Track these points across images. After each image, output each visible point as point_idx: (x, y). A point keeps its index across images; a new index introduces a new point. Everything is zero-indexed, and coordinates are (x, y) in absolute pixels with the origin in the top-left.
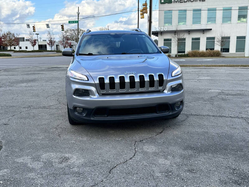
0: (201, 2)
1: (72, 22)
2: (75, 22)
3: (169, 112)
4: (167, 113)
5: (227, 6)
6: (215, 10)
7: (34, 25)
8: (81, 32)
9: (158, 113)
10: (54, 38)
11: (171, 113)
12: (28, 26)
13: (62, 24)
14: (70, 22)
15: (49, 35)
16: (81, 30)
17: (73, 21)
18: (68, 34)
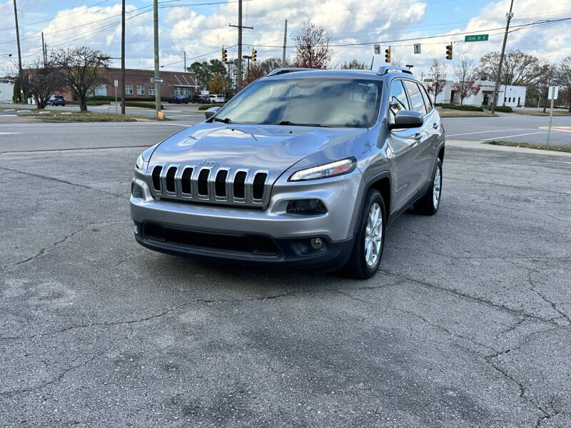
1: (474, 39)
2: (479, 38)
3: (280, 257)
4: (275, 257)
7: (388, 48)
8: (523, 59)
9: (254, 254)
10: (445, 75)
11: (282, 260)
12: (378, 49)
13: (450, 44)
14: (468, 39)
15: (434, 69)
16: (522, 56)
17: (476, 36)
18: (488, 65)
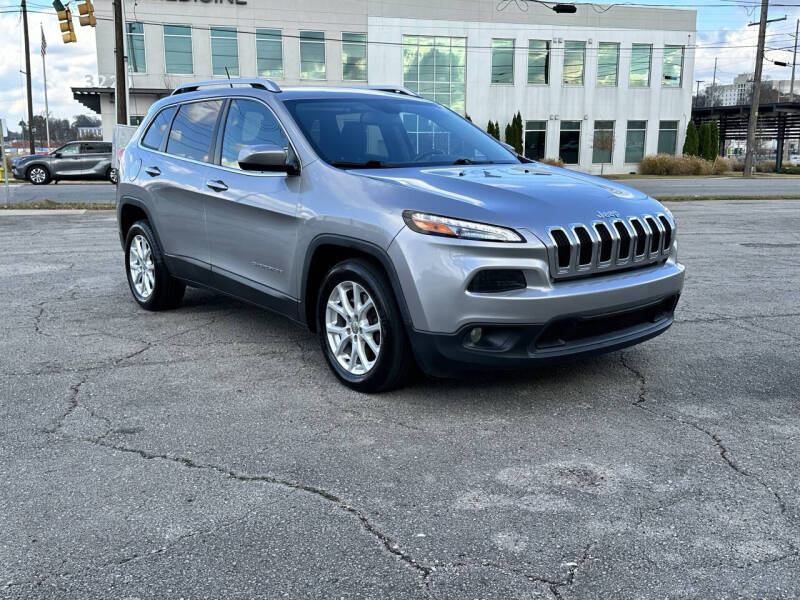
0: (235, 5)
5: (313, 27)
6: (278, 34)
